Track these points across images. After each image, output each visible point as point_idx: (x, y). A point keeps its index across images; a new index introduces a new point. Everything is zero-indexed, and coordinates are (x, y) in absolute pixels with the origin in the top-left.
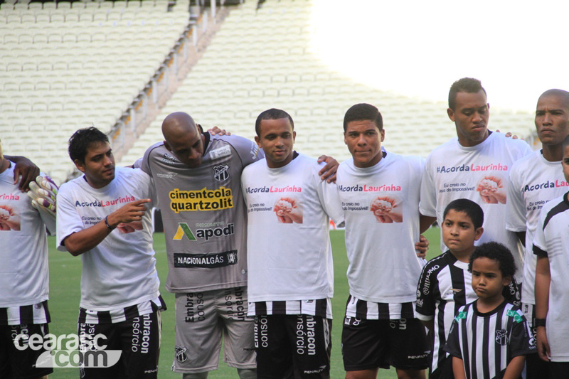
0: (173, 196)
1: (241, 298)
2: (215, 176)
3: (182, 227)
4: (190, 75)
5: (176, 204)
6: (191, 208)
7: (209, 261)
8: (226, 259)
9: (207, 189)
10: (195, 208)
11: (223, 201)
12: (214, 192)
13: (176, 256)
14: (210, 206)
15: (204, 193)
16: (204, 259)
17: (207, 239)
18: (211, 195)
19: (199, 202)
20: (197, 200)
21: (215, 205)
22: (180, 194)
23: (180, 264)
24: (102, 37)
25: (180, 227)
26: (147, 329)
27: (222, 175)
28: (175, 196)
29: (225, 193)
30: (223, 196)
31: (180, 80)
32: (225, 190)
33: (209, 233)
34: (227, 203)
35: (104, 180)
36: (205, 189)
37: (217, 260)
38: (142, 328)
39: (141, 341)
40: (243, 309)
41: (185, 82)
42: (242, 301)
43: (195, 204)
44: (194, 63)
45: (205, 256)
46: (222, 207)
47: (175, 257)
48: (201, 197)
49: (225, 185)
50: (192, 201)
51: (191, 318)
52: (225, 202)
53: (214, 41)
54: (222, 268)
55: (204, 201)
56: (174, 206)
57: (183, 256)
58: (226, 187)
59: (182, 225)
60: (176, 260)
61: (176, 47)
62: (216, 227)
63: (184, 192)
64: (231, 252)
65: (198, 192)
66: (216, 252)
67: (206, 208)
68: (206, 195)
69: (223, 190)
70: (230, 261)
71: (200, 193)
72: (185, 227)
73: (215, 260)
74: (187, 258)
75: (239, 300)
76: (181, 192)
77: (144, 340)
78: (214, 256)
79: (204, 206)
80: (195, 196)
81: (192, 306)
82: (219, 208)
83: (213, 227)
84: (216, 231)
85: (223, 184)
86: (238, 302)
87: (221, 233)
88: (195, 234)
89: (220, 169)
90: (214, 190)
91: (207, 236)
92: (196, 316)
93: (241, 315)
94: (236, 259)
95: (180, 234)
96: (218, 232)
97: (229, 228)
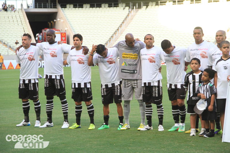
0: (123, 54)
7: (130, 72)
8: (134, 72)
13: (122, 69)
18: (133, 55)
21: (133, 58)
22: (125, 54)
26: (119, 89)
30: (136, 56)
33: (131, 65)
36: (131, 53)
37: (132, 72)
38: (117, 89)
43: (128, 57)
45: (129, 70)
46: (135, 58)
49: (136, 53)
50: (128, 56)
51: (125, 86)
54: (133, 74)
55: (131, 56)
57: (124, 70)
59: (124, 62)
60: (122, 70)
62: (133, 63)
64: (136, 70)
66: (132, 70)
72: (125, 62)
77: (118, 92)
78: (131, 70)
79: (130, 58)
81: (125, 83)
88: (127, 64)
89: (136, 49)
92: (127, 86)
93: (137, 86)
94: (137, 72)
95: (123, 64)
96: (133, 65)
97: (136, 64)
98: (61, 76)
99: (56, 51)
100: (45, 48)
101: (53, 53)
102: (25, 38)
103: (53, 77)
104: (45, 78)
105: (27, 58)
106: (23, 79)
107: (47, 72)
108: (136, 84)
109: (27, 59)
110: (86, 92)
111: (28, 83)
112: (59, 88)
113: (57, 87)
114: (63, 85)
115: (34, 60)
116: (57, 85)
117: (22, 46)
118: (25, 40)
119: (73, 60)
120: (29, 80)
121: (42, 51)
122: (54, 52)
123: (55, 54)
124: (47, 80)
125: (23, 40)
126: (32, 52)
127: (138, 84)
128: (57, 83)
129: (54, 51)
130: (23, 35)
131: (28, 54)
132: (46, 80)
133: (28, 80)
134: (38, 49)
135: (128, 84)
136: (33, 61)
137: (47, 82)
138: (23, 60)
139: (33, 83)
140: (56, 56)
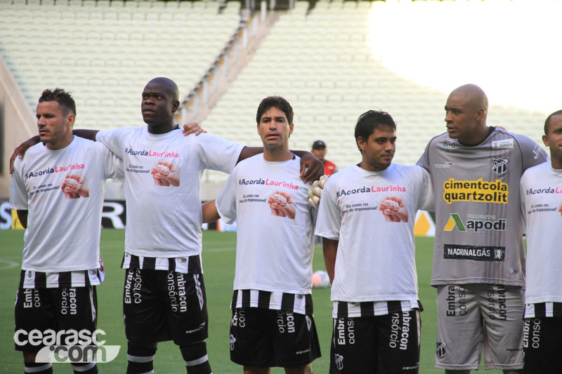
0: (447, 186)
1: (504, 296)
2: (493, 168)
3: (454, 218)
4: (240, 77)
5: (449, 194)
6: (464, 198)
7: (476, 253)
8: (493, 254)
9: (483, 180)
10: (468, 198)
11: (498, 195)
12: (490, 184)
13: (447, 247)
14: (484, 197)
15: (480, 184)
16: (471, 251)
17: (476, 230)
18: (486, 186)
19: (473, 193)
20: (471, 191)
21: (489, 198)
22: (455, 184)
23: (450, 255)
24: (154, 36)
25: (451, 217)
26: (406, 326)
27: (500, 168)
28: (450, 186)
29: (501, 187)
30: (499, 189)
31: (230, 81)
32: (501, 184)
33: (479, 225)
34: (502, 198)
35: (380, 164)
36: (481, 180)
37: (484, 253)
38: (401, 325)
39: (400, 337)
40: (505, 307)
41: (236, 83)
42: (505, 300)
43: (469, 195)
44: (244, 65)
45: (472, 248)
46: (495, 200)
47: (445, 248)
48: (475, 188)
49: (502, 178)
50: (466, 191)
51: (452, 311)
52: (500, 196)
53: (264, 44)
54: (488, 262)
55: (478, 191)
56: (448, 196)
57: (454, 247)
58: (503, 181)
59: (454, 216)
60: (446, 251)
61: (226, 49)
62: (487, 220)
63: (459, 182)
64: (499, 248)
65: (473, 182)
66: (484, 245)
67: (479, 199)
68: (481, 186)
69: (499, 183)
70: (496, 257)
71: (475, 184)
72: (456, 217)
73: (482, 252)
74: (457, 249)
75: (502, 298)
76: (456, 182)
77: (403, 336)
78: (481, 248)
79: (477, 197)
80: (470, 187)
81: (453, 300)
82: (492, 201)
83: (484, 220)
84: (486, 224)
85: (500, 177)
86: (500, 299)
87: (491, 227)
88: (465, 225)
89: (499, 162)
90: (490, 182)
91: (477, 227)
92: (458, 310)
93: (503, 314)
94: (503, 256)
95: (451, 225)
96: (489, 226)
97: (500, 224)
98: (194, 262)
99: (178, 163)
100: (134, 150)
101: (165, 169)
102: (49, 107)
103: (161, 265)
104: (128, 267)
105: (56, 188)
106: (37, 273)
107: (136, 245)
108: (497, 306)
109: (60, 190)
110: (292, 329)
111: (57, 286)
112: (184, 308)
113: (174, 307)
114: (200, 298)
115: (87, 195)
116: (178, 297)
117: (36, 140)
118: (47, 116)
119: (251, 199)
120: (60, 273)
121: (117, 162)
122: (170, 167)
123: (171, 175)
124: (134, 276)
125: (39, 116)
126: (80, 164)
127: (507, 303)
128: (177, 289)
129: (169, 160)
130: (40, 95)
131: (62, 169)
132: (130, 276)
133: (57, 277)
134: (104, 154)
135: (463, 303)
136: (82, 198)
137: (138, 287)
138: (41, 194)
139: (78, 289)
140: (176, 183)
